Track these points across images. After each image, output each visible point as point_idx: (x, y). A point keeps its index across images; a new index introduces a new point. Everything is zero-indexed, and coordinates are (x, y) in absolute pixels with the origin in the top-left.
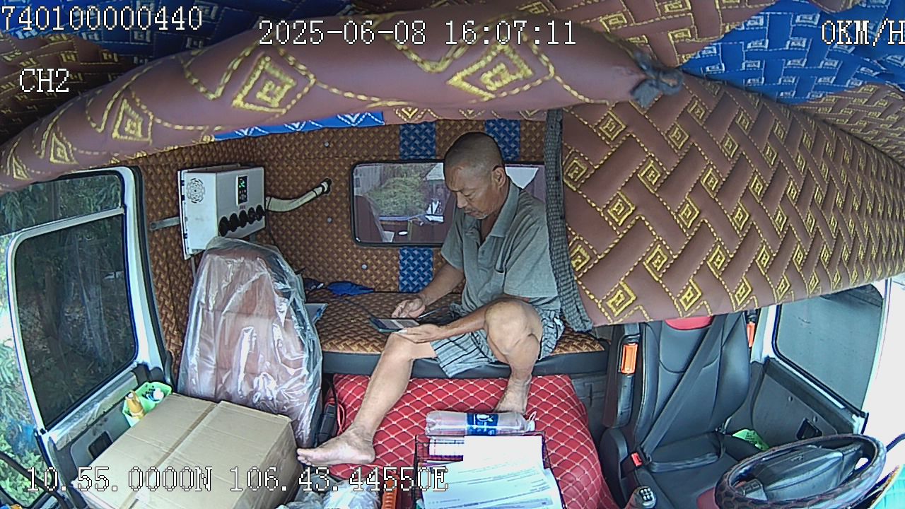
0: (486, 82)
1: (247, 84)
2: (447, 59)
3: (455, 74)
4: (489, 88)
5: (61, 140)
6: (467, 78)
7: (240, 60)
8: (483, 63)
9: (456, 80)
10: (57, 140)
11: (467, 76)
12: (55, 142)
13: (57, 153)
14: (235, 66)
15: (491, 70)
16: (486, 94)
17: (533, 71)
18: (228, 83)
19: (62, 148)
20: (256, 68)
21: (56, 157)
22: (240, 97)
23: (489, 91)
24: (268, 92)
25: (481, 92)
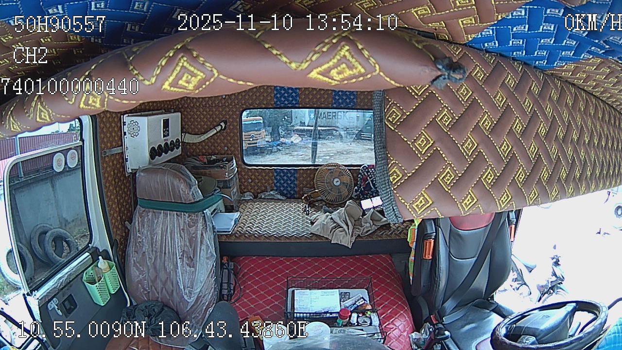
0: (333, 75)
1: (171, 75)
2: (307, 61)
3: (312, 71)
4: (335, 78)
5: (44, 107)
6: (320, 73)
7: (166, 59)
8: (331, 63)
9: (314, 74)
10: (41, 108)
11: (320, 71)
12: (40, 108)
13: (41, 116)
14: (163, 63)
15: (337, 68)
16: (333, 81)
17: (365, 70)
18: (158, 75)
19: (45, 113)
20: (177, 65)
21: (41, 118)
22: (167, 83)
23: (335, 80)
24: (186, 80)
25: (330, 81)
